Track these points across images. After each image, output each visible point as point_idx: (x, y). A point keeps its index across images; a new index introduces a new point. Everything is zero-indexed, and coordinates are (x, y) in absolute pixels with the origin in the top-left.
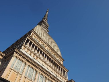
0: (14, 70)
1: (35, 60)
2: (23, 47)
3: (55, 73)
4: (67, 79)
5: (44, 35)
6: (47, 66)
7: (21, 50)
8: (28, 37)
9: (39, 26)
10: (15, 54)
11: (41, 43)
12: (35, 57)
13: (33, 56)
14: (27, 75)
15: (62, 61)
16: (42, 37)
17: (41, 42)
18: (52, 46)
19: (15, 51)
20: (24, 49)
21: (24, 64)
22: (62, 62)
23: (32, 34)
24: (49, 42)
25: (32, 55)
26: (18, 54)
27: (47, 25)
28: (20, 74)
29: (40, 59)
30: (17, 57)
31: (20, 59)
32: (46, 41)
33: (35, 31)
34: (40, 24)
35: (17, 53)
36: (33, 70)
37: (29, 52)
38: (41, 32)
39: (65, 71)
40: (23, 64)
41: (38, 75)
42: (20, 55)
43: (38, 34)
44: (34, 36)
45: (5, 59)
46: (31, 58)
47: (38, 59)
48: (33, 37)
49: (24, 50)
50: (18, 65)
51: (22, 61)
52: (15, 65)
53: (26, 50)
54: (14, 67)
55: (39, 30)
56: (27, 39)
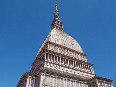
2: (45, 63)
5: (60, 39)
7: (45, 66)
8: (46, 52)
11: (59, 49)
12: (58, 67)
13: (56, 67)
14: (56, 85)
15: (84, 58)
16: (59, 43)
18: (71, 46)
19: (41, 71)
20: (47, 64)
23: (48, 45)
24: (67, 44)
27: (60, 23)
28: (51, 86)
29: (63, 66)
32: (63, 45)
34: (53, 26)
35: (43, 71)
37: (52, 65)
40: (50, 78)
41: (64, 81)
43: (54, 42)
44: (51, 46)
46: (55, 69)
47: (61, 67)
48: (51, 48)
53: (49, 64)
55: (54, 36)
56: (46, 54)
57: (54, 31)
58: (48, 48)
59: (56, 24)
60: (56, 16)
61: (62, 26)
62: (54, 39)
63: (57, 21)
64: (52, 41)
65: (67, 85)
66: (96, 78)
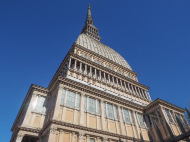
0: (67, 107)
1: (92, 86)
2: (69, 73)
3: (129, 96)
4: (150, 100)
5: (95, 46)
6: (113, 89)
7: (68, 77)
8: (71, 56)
9: (83, 35)
10: (61, 85)
11: (94, 59)
12: (91, 81)
13: (89, 81)
14: (88, 109)
15: (134, 77)
16: (93, 50)
17: (93, 57)
18: (113, 58)
19: (60, 81)
20: (71, 74)
21: (79, 95)
22: (135, 79)
23: (75, 50)
24: (106, 54)
25: (86, 79)
26: (65, 83)
27: (95, 31)
28: (77, 110)
29: (99, 82)
30: (65, 89)
31: (70, 90)
32: (100, 54)
33: (78, 44)
34: (84, 31)
35: (63, 82)
36: (94, 100)
37: (80, 77)
38: (89, 43)
39: (143, 90)
40: (77, 96)
41: (102, 105)
42: (67, 84)
43: (86, 47)
44: (80, 52)
45: (51, 95)
46: (86, 84)
47: (97, 83)
48: (80, 55)
49: (71, 76)
50: (71, 98)
51: (75, 92)
52: (66, 100)
53: (75, 75)
54: (65, 102)
55: (85, 41)
56: (70, 59)
58: (75, 53)
59: (88, 30)
60: (89, 22)
61: (97, 35)
62: (85, 44)
63: (91, 27)
64: (82, 45)
65: (107, 112)
66: (159, 102)
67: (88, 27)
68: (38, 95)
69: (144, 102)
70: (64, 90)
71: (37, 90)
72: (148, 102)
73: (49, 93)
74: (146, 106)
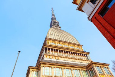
1: (57, 60)
2: (45, 56)
3: (78, 61)
5: (57, 35)
6: (69, 59)
7: (45, 59)
11: (57, 43)
12: (57, 58)
15: (81, 48)
16: (56, 39)
19: (41, 63)
20: (46, 57)
21: (51, 68)
23: (47, 41)
24: (64, 38)
25: (54, 57)
26: (43, 64)
27: (57, 23)
28: (51, 76)
29: (61, 57)
37: (51, 57)
38: (54, 35)
39: (86, 55)
41: (63, 70)
43: (52, 38)
46: (54, 60)
50: (47, 70)
51: (49, 67)
53: (48, 57)
55: (51, 34)
57: (52, 30)
58: (47, 43)
59: (53, 24)
60: (53, 18)
61: (59, 25)
62: (52, 36)
64: (50, 37)
66: (93, 63)
67: (53, 22)
68: (32, 71)
69: (87, 62)
70: (44, 67)
71: (31, 68)
72: (90, 61)
73: (37, 69)
74: (88, 64)
